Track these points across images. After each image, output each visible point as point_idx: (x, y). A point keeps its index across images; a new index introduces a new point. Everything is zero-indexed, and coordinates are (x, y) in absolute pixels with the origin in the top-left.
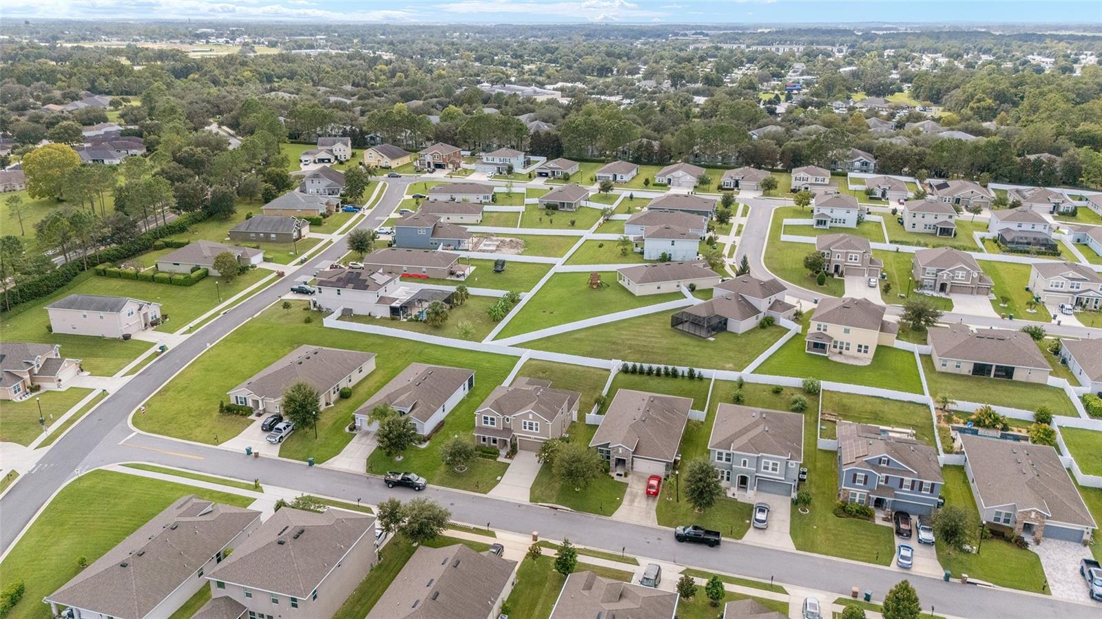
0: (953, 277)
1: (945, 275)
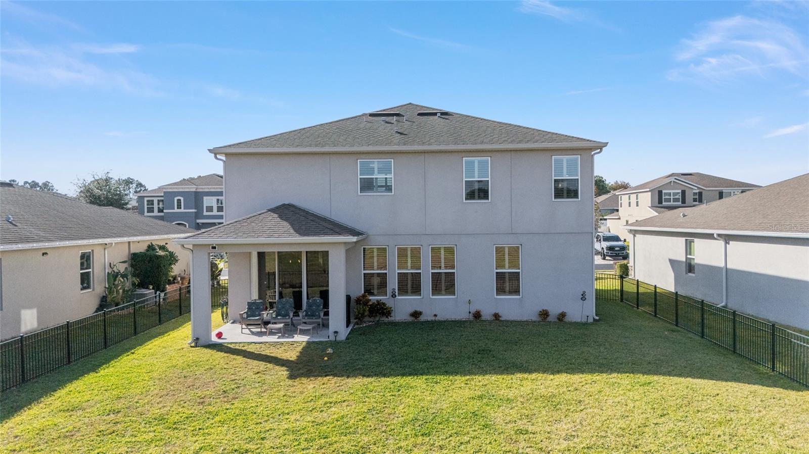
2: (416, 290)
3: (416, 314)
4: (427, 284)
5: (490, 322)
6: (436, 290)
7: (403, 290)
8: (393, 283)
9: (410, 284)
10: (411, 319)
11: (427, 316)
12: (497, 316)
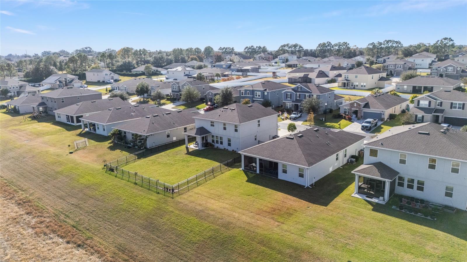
0: (446, 70)
1: (442, 69)
4: (219, 142)
5: (226, 150)
6: (220, 144)
7: (216, 143)
10: (217, 148)
11: (219, 148)
12: (228, 149)
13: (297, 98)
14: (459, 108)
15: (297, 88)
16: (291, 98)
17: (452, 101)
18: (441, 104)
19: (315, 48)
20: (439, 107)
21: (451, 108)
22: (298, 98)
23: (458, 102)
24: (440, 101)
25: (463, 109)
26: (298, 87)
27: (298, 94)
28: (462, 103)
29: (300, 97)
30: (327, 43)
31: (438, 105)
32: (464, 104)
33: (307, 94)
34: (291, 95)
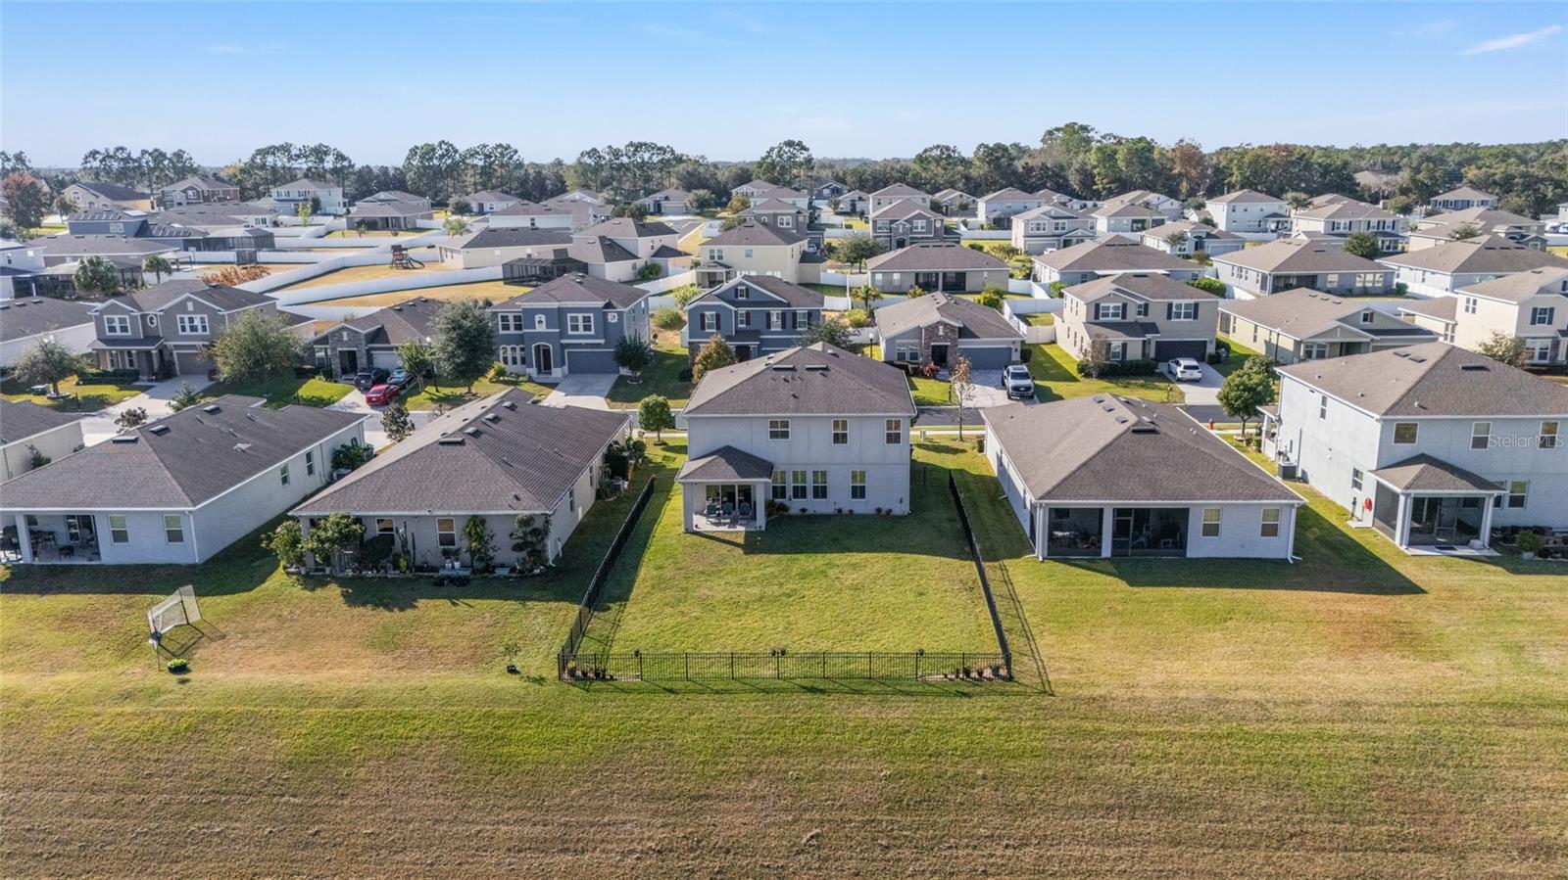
1: (901, 227)
2: (804, 496)
3: (803, 510)
4: (810, 492)
5: (847, 516)
6: (816, 496)
7: (796, 496)
8: (790, 492)
9: (800, 492)
10: (800, 513)
11: (810, 511)
12: (851, 511)
13: (740, 326)
14: (1187, 315)
15: (733, 291)
16: (718, 328)
17: (1170, 300)
18: (1145, 309)
19: (400, 163)
20: (1141, 318)
21: (1169, 317)
22: (744, 326)
23: (1183, 302)
24: (1143, 303)
25: (1196, 317)
26: (736, 290)
27: (742, 310)
28: (1192, 301)
29: (748, 323)
30: (440, 145)
31: (1139, 313)
32: (1196, 305)
33: (775, 312)
34: (718, 316)
